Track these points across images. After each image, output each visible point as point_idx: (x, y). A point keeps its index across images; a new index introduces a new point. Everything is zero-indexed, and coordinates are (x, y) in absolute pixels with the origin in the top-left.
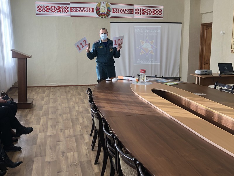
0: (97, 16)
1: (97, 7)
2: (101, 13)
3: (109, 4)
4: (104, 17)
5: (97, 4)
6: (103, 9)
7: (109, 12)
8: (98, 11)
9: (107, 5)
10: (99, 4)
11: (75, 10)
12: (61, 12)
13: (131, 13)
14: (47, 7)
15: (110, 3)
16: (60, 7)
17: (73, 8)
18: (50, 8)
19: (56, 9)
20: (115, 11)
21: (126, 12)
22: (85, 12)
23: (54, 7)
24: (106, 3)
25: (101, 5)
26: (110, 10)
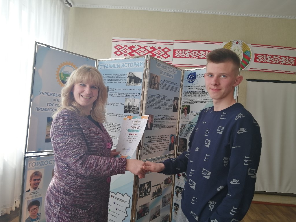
3: (249, 45)
7: (246, 60)
9: (244, 46)
10: (229, 45)
11: (181, 54)
12: (155, 57)
13: (292, 65)
14: (132, 49)
15: (251, 44)
16: (154, 49)
17: (178, 50)
18: (136, 50)
19: (147, 52)
20: (260, 58)
21: (281, 61)
22: (199, 58)
23: (144, 48)
24: (243, 43)
25: (231, 46)
26: (250, 57)
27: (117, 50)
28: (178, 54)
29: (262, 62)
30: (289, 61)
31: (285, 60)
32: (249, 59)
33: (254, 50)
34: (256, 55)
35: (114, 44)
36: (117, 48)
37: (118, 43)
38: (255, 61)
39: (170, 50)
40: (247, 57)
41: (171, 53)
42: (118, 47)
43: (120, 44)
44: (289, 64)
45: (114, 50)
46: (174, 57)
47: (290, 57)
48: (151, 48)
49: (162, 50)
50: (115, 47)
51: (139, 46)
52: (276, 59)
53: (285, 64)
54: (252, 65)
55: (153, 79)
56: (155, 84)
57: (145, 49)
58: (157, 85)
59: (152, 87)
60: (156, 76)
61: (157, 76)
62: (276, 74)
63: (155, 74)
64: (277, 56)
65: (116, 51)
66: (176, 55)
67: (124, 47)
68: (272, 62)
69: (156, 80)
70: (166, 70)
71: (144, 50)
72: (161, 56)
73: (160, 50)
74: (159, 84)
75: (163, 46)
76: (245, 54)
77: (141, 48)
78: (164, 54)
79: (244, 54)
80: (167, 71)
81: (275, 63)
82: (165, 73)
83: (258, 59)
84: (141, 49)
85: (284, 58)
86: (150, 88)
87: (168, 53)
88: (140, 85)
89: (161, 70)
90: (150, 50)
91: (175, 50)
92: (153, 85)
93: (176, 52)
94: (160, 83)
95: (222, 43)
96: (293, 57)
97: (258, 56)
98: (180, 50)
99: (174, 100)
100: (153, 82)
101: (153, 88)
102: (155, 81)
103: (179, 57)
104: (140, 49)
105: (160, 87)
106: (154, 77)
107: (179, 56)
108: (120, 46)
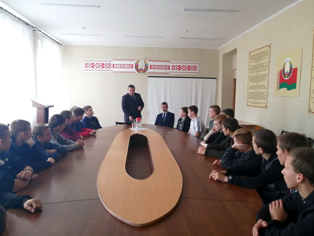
0: (136, 71)
1: (136, 63)
2: (139, 69)
3: (147, 61)
4: (142, 73)
6: (141, 66)
8: (137, 68)
9: (145, 62)
10: (138, 61)
11: (116, 66)
12: (104, 68)
13: (168, 69)
14: (93, 64)
18: (95, 65)
22: (125, 68)
23: (99, 64)
24: (144, 60)
26: (148, 66)
29: (154, 69)
33: (150, 63)
36: (86, 65)
39: (111, 64)
40: (146, 67)
43: (87, 62)
48: (102, 64)
51: (96, 63)
62: (160, 74)
64: (161, 66)
66: (114, 67)
67: (89, 64)
73: (106, 64)
78: (108, 67)
83: (152, 67)
85: (164, 67)
95: (135, 60)
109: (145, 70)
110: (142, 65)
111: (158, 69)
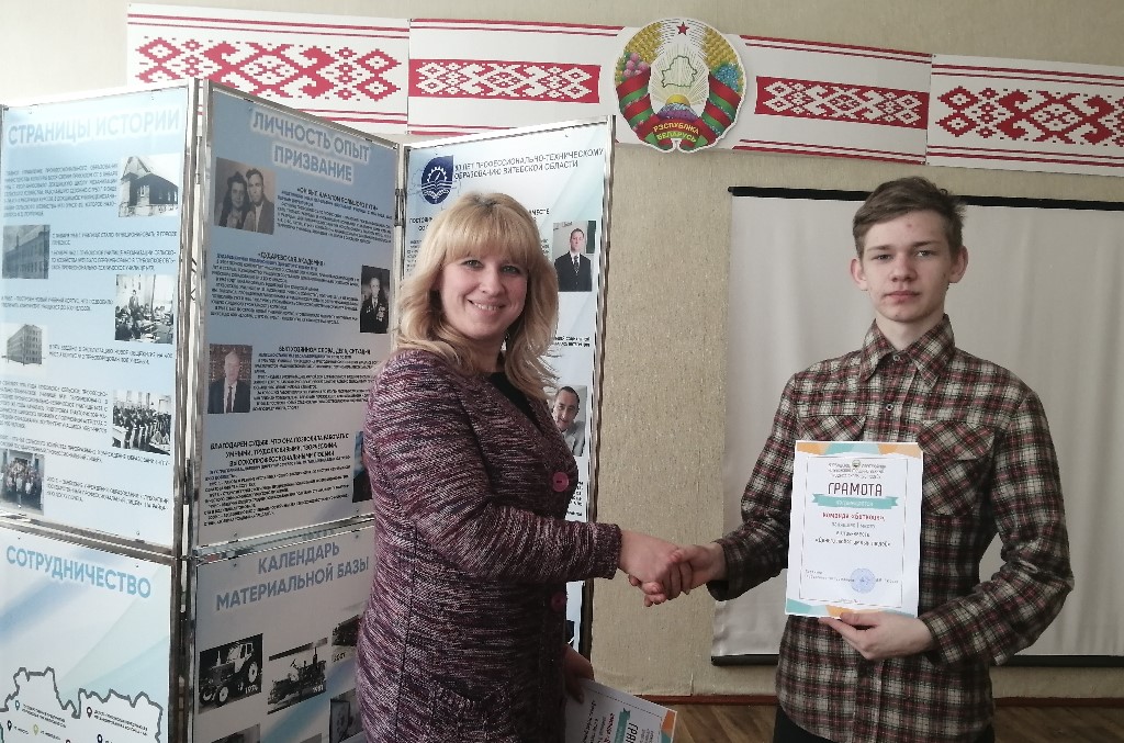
0: (625, 132)
1: (628, 57)
5: (628, 34)
6: (678, 81)
7: (723, 104)
9: (712, 43)
10: (650, 37)
11: (443, 78)
12: (330, 93)
13: (910, 125)
14: (224, 56)
15: (742, 37)
16: (325, 60)
17: (429, 61)
18: (243, 63)
19: (293, 71)
20: (779, 97)
21: (866, 110)
22: (524, 98)
23: (277, 52)
24: (707, 29)
25: (659, 43)
26: (740, 90)
27: (152, 64)
28: (429, 77)
29: (788, 113)
30: (898, 108)
31: (881, 106)
32: (734, 100)
33: (753, 62)
34: (763, 82)
35: (139, 35)
36: (152, 56)
37: (154, 33)
38: (761, 109)
39: (393, 63)
40: (723, 90)
41: (398, 77)
42: (154, 51)
43: (167, 34)
44: (897, 123)
45: (138, 63)
46: (414, 91)
47: (900, 93)
48: (309, 54)
49: (361, 62)
50: (144, 50)
51: (255, 45)
52: (844, 102)
53: (881, 121)
54: (748, 125)
55: (237, 186)
56: (247, 206)
57: (284, 58)
58: (258, 210)
59: (235, 221)
60: (250, 173)
61: (255, 172)
62: (848, 162)
63: (246, 162)
64: (849, 87)
65: (147, 68)
66: (421, 85)
67: (183, 49)
68: (830, 111)
69: (255, 192)
70: (305, 147)
71: (279, 61)
72: (354, 91)
73: (350, 61)
74: (269, 208)
75: (362, 47)
76: (718, 77)
77: (263, 52)
78: (368, 82)
79: (711, 78)
80: (315, 150)
81: (840, 118)
82: (304, 160)
83: (773, 101)
84: (264, 60)
85: (878, 98)
86: (223, 223)
87: (385, 75)
88: (172, 215)
89: (280, 144)
90: (306, 63)
91: (415, 64)
92: (235, 215)
93: (421, 70)
94: (278, 204)
95: (620, 28)
96: (913, 93)
97: (770, 89)
98: (437, 62)
99: (366, 280)
100: (236, 199)
101: (239, 226)
102: (245, 193)
103: (436, 95)
104: (260, 61)
105: (276, 221)
106: (238, 178)
107: (435, 90)
108: (166, 44)
109: (713, 123)
110: (680, 73)
111: (828, 114)
